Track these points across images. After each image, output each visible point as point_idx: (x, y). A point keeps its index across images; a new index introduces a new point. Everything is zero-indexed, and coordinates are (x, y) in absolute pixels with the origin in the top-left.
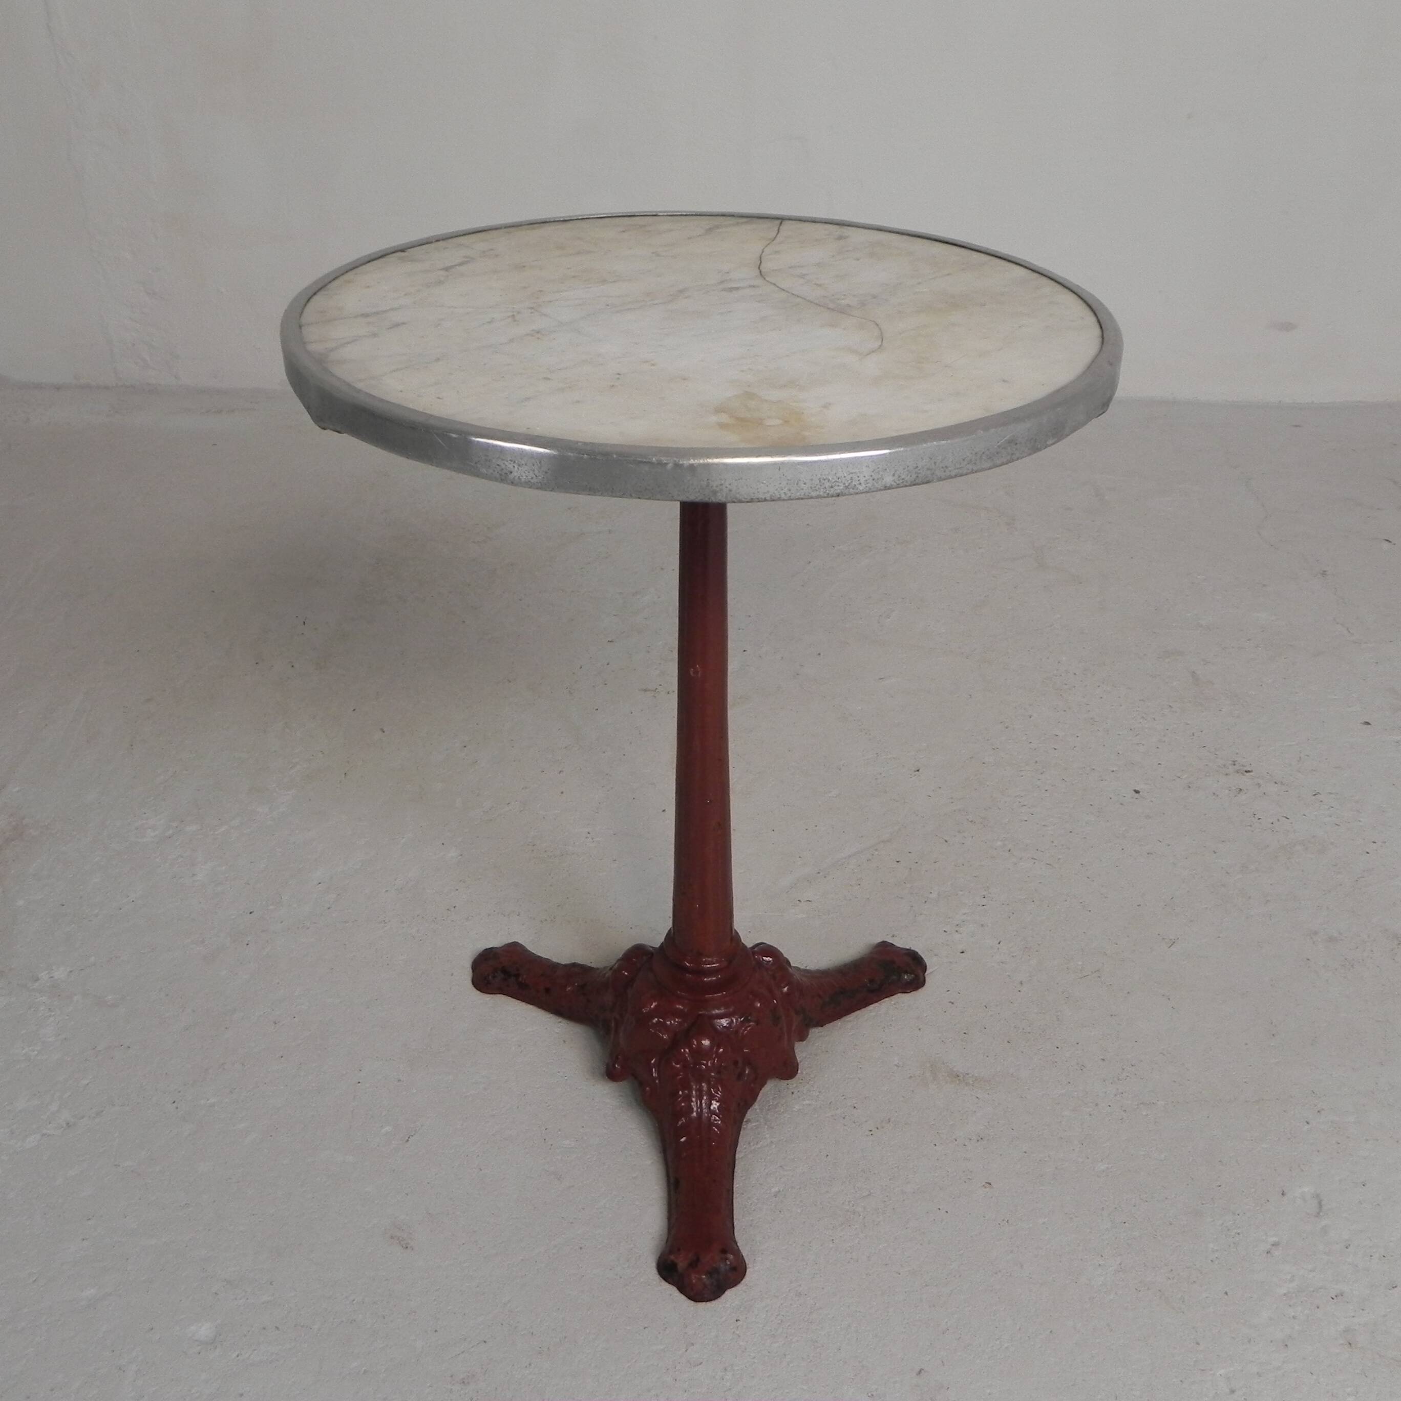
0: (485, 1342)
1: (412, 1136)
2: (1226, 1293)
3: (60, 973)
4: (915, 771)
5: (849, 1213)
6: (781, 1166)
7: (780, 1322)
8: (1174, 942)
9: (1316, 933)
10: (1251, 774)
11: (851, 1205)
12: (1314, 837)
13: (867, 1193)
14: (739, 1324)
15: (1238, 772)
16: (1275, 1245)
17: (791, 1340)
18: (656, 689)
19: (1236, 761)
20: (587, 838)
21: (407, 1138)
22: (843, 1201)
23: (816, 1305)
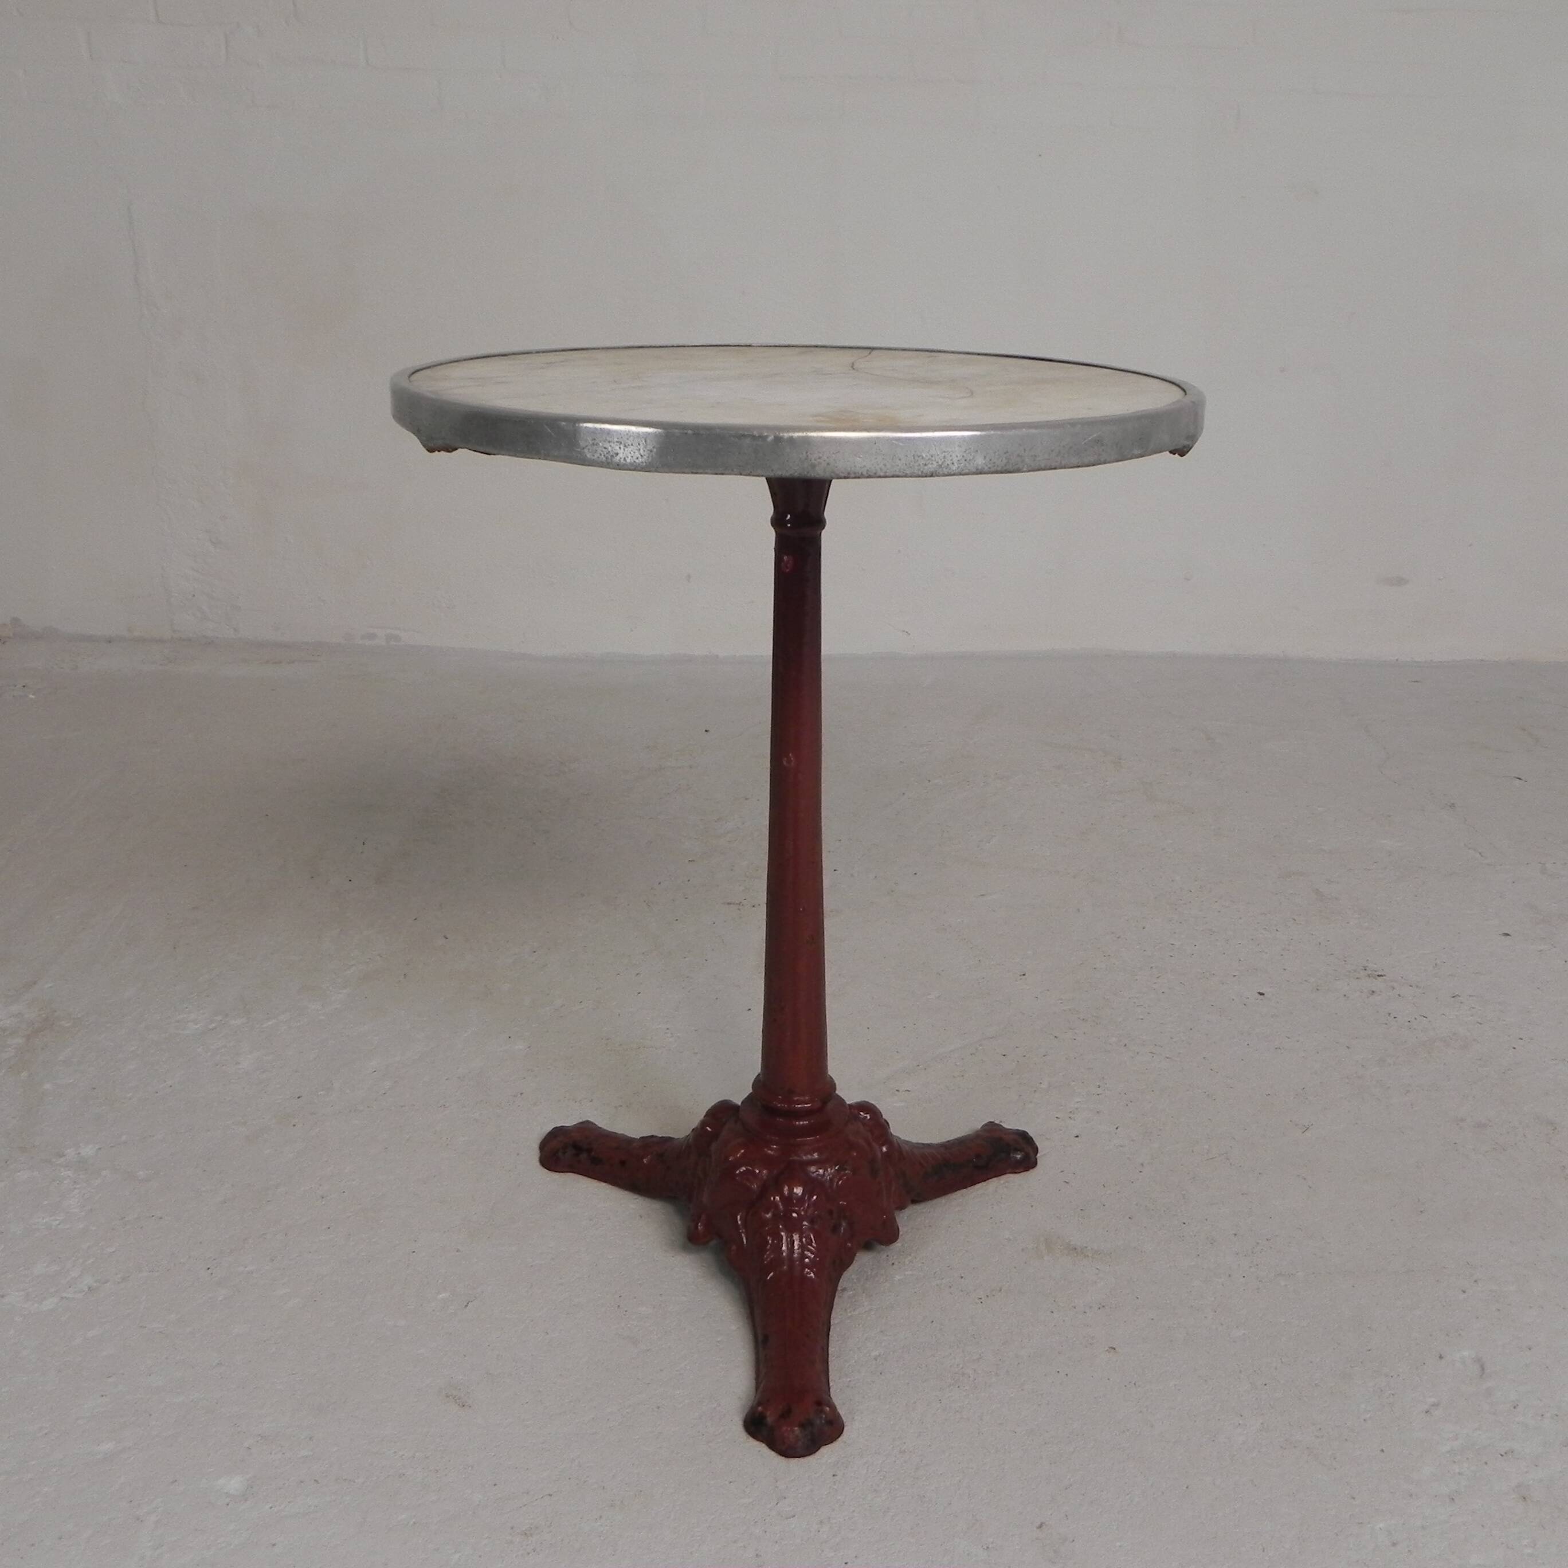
0: (550, 1495)
1: (472, 1302)
2: (1382, 1451)
3: (88, 1151)
4: (1020, 975)
5: (958, 1375)
6: (881, 1332)
7: (882, 1477)
8: (1308, 1128)
9: (1462, 1120)
10: (1384, 977)
11: (960, 1367)
12: (1455, 1034)
13: (977, 1357)
14: (836, 1479)
15: (1369, 976)
16: (1436, 1405)
17: (896, 1494)
18: (741, 903)
19: (1367, 966)
20: (666, 1033)
21: (466, 1304)
22: (951, 1364)
23: (923, 1462)
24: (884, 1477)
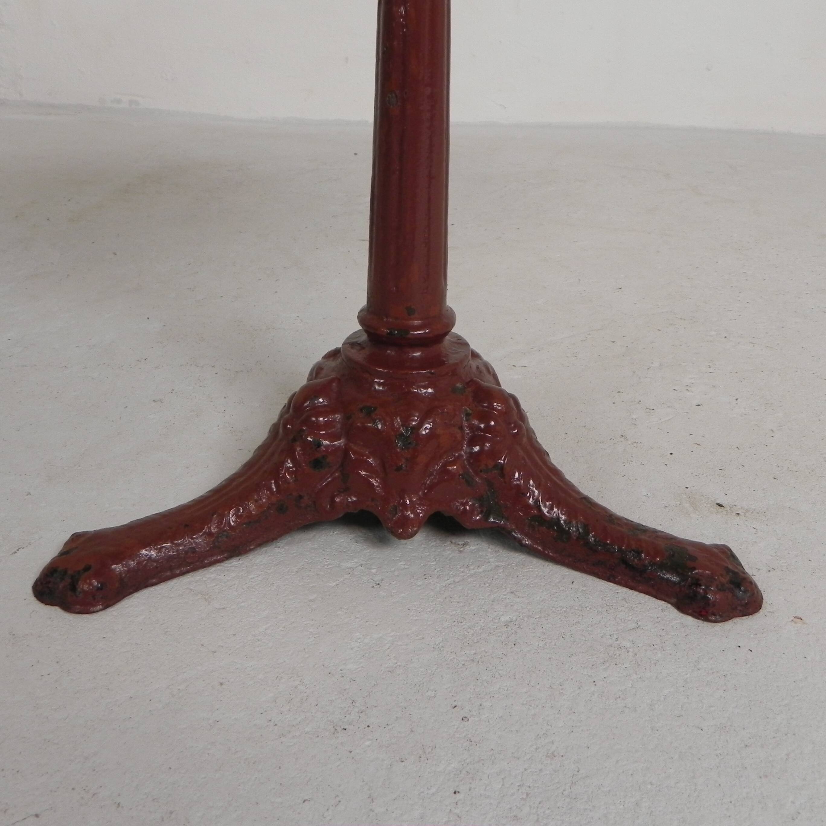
0: (37, 816)
1: (23, 548)
4: (617, 289)
5: (612, 649)
6: (512, 593)
7: (525, 796)
11: (614, 638)
13: (634, 625)
21: (15, 550)
22: (602, 634)
23: (581, 772)
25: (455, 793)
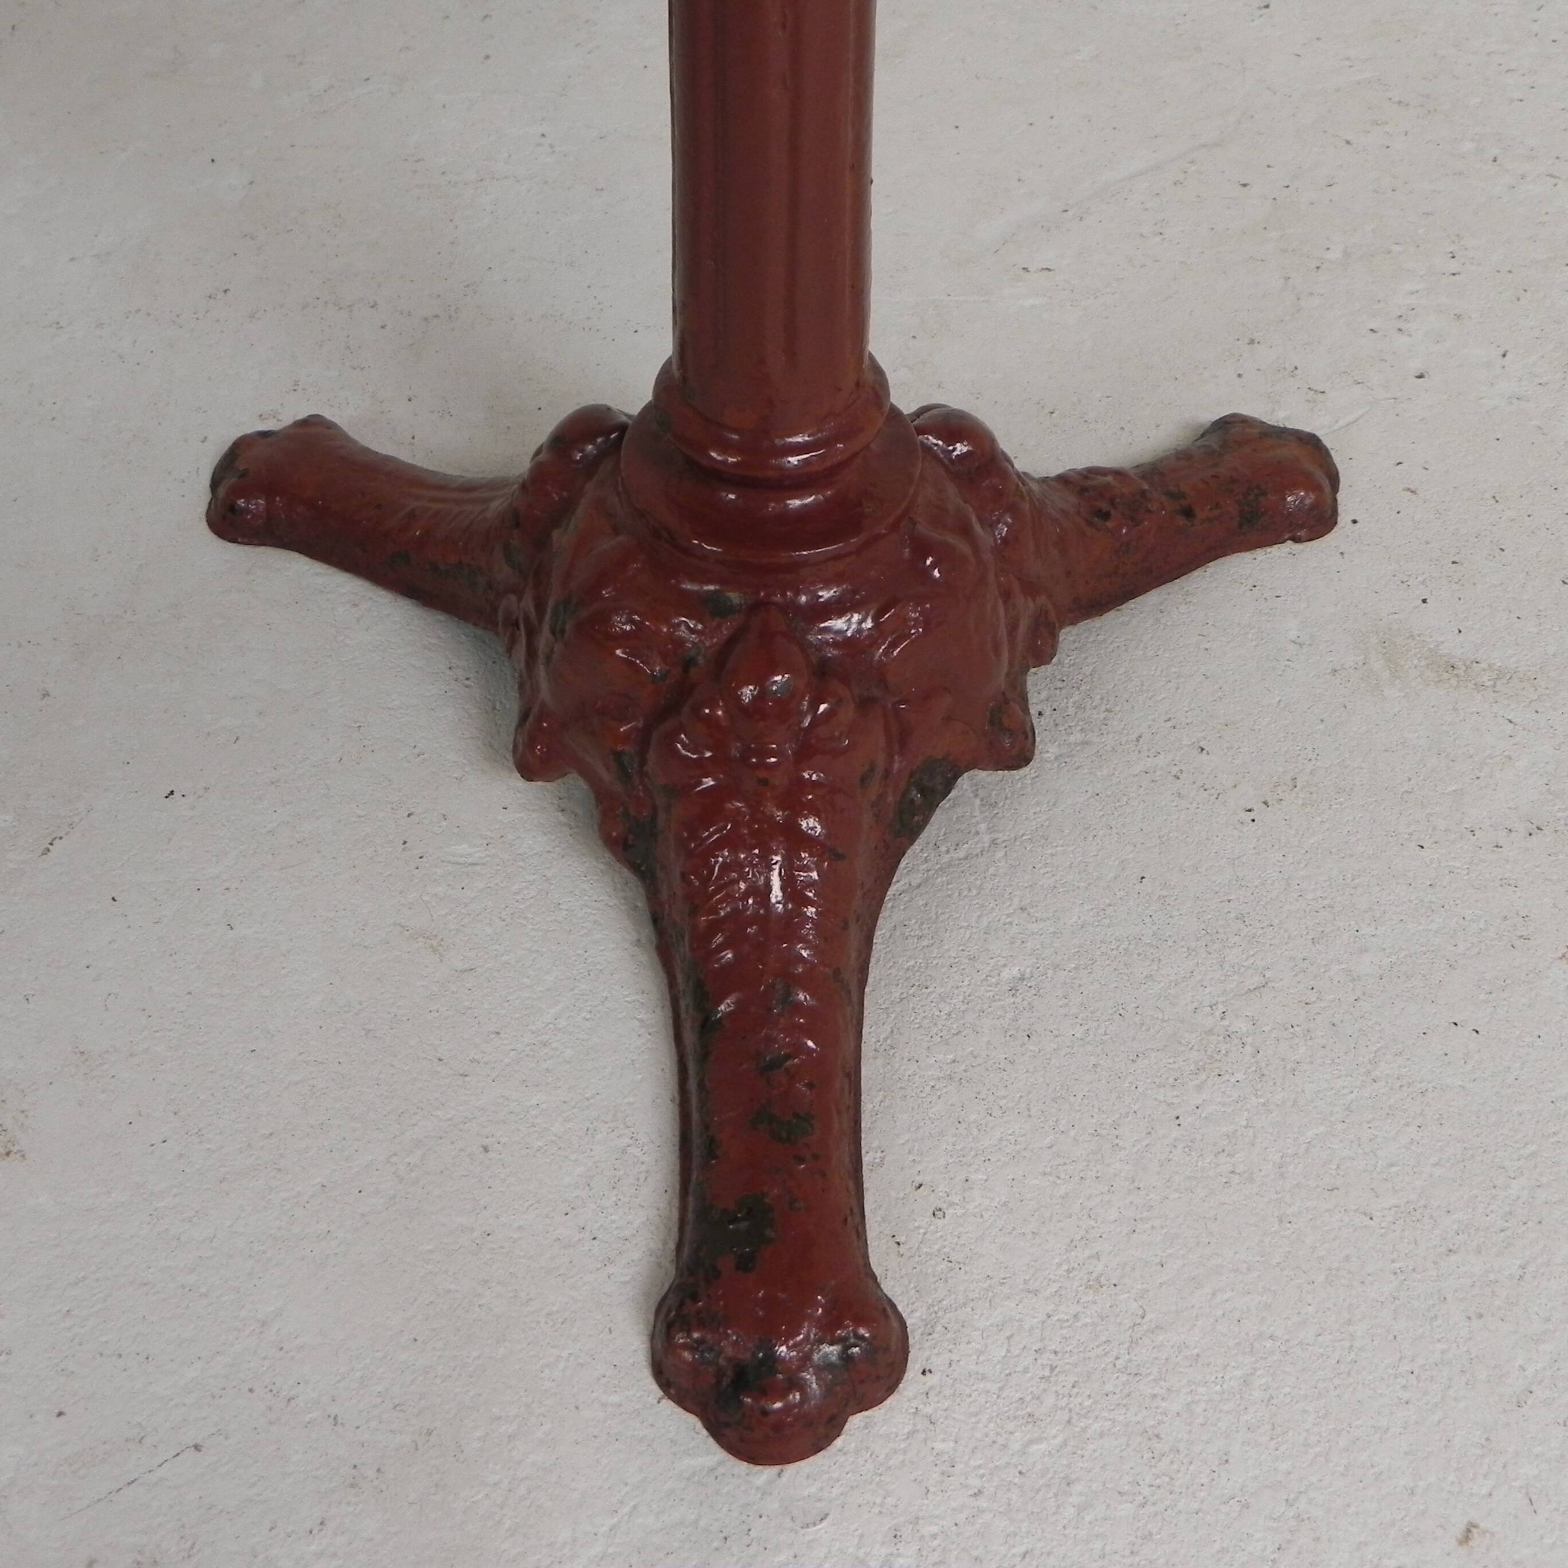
1: (61, 838)
5: (1213, 1038)
6: (1023, 909)
7: (1047, 1373)
11: (1218, 1014)
13: (1256, 980)
14: (929, 1384)
17: (1084, 1430)
20: (539, 145)
21: (46, 844)
22: (1195, 1005)
23: (1148, 1317)
24: (1052, 1369)
25: (924, 1373)
